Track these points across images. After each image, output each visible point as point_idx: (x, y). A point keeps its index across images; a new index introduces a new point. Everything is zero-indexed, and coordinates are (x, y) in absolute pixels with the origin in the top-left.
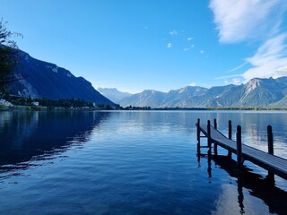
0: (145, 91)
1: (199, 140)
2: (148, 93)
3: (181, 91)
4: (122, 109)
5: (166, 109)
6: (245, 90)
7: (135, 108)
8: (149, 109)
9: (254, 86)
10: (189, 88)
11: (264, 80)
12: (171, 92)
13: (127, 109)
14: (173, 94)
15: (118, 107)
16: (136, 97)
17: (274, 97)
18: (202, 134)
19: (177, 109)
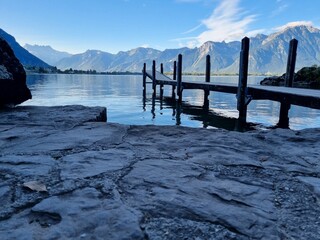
0: (89, 52)
1: (144, 86)
2: (92, 53)
3: (132, 53)
4: (60, 72)
5: (114, 73)
6: (198, 54)
7: (76, 72)
8: (94, 72)
9: (208, 50)
10: (141, 49)
11: (217, 44)
12: (121, 53)
13: (67, 72)
14: (123, 56)
15: (55, 70)
16: (77, 58)
17: (225, 63)
19: (127, 73)
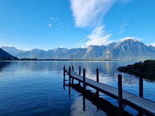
0: (34, 50)
2: (35, 51)
3: (55, 51)
4: (18, 60)
5: (46, 60)
6: (86, 51)
7: (27, 60)
8: (36, 60)
9: (90, 49)
10: (59, 49)
11: (95, 46)
12: (50, 50)
13: (22, 60)
14: (50, 52)
15: (16, 59)
16: (28, 53)
17: (99, 55)
18: (66, 73)
19: (53, 60)
